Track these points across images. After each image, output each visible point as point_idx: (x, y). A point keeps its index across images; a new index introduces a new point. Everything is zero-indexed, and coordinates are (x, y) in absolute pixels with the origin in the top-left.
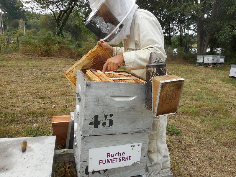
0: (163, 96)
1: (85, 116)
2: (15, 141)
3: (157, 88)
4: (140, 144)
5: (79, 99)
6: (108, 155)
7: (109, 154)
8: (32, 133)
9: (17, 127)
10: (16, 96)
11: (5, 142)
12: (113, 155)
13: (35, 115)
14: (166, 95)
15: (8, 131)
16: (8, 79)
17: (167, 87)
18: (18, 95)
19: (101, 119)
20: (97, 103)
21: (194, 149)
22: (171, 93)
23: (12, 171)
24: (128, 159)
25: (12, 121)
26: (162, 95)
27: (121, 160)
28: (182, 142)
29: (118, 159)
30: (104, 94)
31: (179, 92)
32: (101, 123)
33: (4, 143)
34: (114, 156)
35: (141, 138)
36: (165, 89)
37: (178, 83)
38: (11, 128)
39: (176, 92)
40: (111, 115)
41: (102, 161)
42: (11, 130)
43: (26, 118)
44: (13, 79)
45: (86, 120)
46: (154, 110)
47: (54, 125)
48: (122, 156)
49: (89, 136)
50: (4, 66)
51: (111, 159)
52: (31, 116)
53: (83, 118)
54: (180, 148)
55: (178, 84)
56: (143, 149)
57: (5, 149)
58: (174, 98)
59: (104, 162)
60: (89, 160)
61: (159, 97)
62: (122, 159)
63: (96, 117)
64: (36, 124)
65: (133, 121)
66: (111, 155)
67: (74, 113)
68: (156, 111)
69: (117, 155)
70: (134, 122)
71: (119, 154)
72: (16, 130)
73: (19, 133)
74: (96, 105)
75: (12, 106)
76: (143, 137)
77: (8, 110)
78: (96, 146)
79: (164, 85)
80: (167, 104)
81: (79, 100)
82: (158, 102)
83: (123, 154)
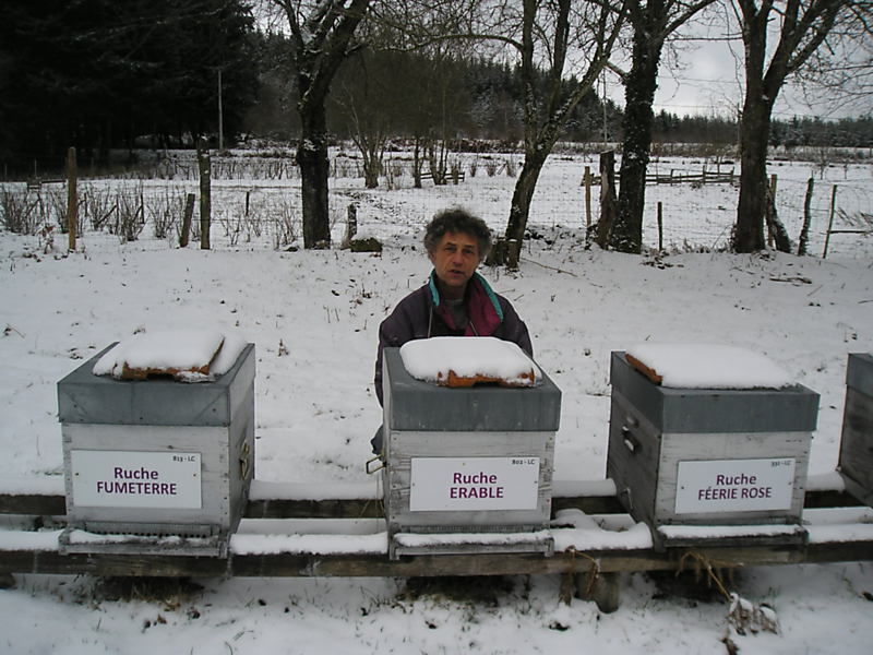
4: (197, 457)
6: (118, 472)
12: (128, 475)
24: (169, 489)
27: (151, 490)
29: (143, 487)
34: (131, 477)
41: (103, 485)
48: (151, 481)
51: (125, 484)
59: (109, 489)
60: (74, 477)
62: (154, 488)
66: (123, 474)
69: (138, 475)
71: (143, 473)
83: (154, 475)
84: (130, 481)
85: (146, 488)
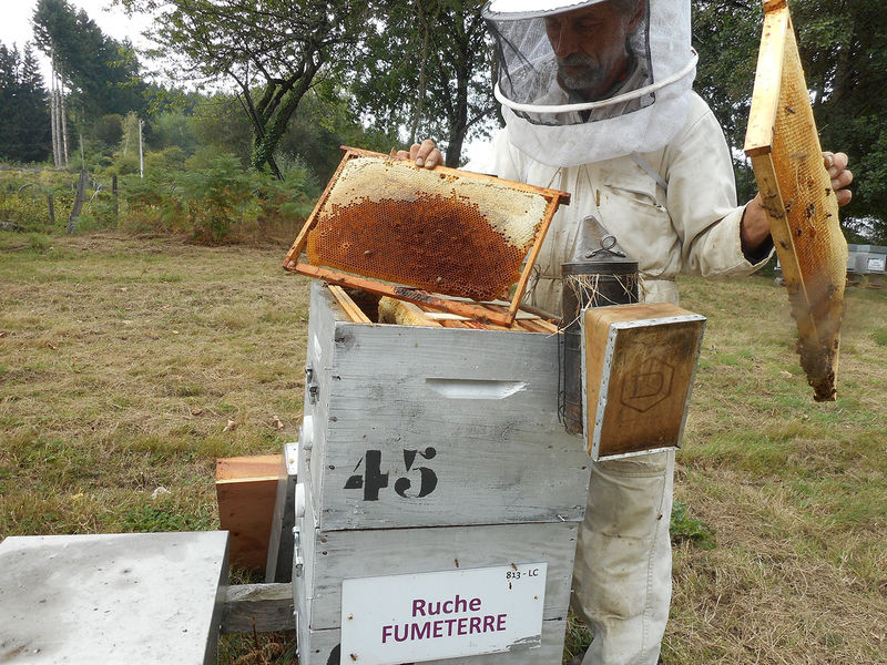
0: (624, 381)
1: (332, 453)
2: (78, 545)
3: (598, 349)
4: (542, 568)
5: (314, 391)
6: (418, 607)
7: (419, 605)
8: (145, 522)
9: (93, 497)
10: (96, 386)
11: (43, 548)
12: (434, 609)
13: (160, 454)
14: (636, 377)
15: (60, 513)
16: (73, 325)
17: (640, 346)
18: (104, 383)
19: (391, 466)
20: (375, 405)
21: (764, 600)
22: (654, 370)
23: (58, 656)
24: (495, 625)
25: (77, 475)
26: (621, 375)
27: (467, 629)
28: (714, 573)
29: (455, 626)
30: (404, 373)
31: (684, 367)
32: (392, 481)
33: (36, 553)
34: (438, 612)
35: (545, 546)
36: (630, 352)
37: (682, 331)
38: (70, 504)
39: (674, 369)
40: (430, 453)
41: (392, 631)
42: (71, 509)
43: (128, 466)
44: (89, 325)
45: (333, 468)
46: (590, 434)
47: (225, 492)
48: (470, 614)
49: (346, 530)
50: (61, 278)
51: (428, 624)
52: (146, 458)
53: (323, 463)
54: (706, 596)
55: (681, 337)
56: (551, 589)
57: (37, 577)
58: (666, 388)
59: (401, 636)
60: (345, 624)
61: (607, 383)
62: (472, 625)
63: (373, 458)
64: (162, 489)
65: (512, 480)
66: (426, 609)
67: (296, 445)
68: (597, 439)
69: (449, 607)
70: (518, 480)
71: (458, 602)
72: (89, 509)
73: (97, 523)
74: (374, 412)
75: (81, 422)
76: (552, 540)
77: (64, 437)
78: (372, 571)
79: (625, 338)
80: (640, 411)
81: (313, 395)
82: (604, 402)
83: (475, 604)
84: (436, 618)
85: (460, 626)
